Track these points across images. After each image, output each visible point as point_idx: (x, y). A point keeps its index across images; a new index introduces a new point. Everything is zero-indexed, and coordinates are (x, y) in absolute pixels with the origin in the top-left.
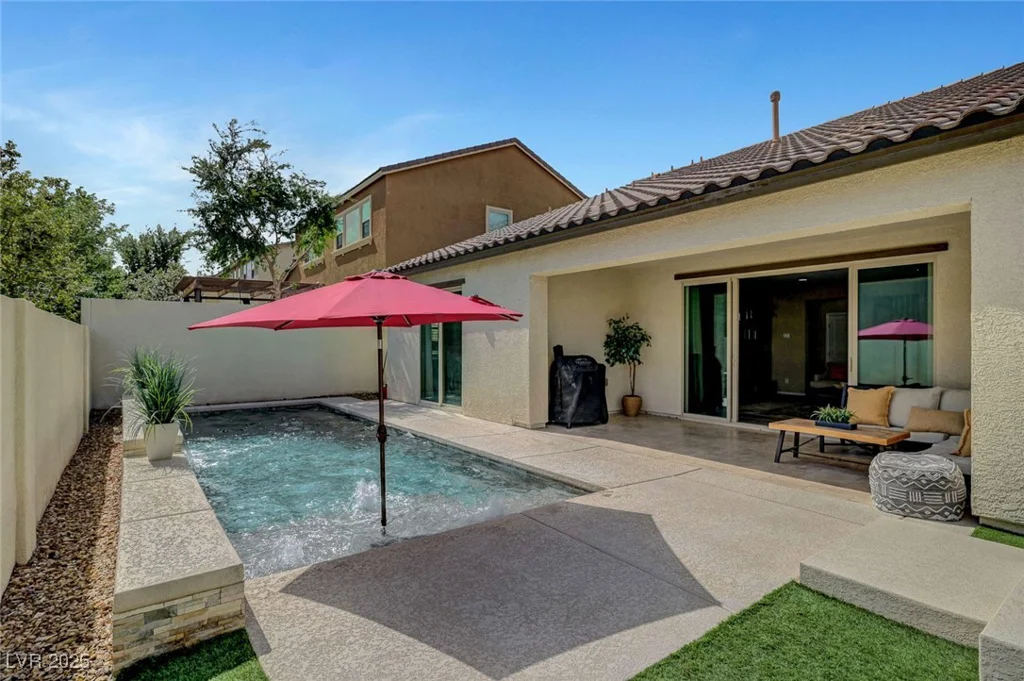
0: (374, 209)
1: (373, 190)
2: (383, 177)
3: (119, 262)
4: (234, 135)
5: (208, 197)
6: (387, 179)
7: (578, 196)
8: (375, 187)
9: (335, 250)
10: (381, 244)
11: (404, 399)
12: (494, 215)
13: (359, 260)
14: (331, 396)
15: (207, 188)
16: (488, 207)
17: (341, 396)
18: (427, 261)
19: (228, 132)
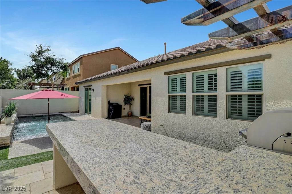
0: (80, 65)
1: (80, 60)
2: (82, 57)
3: (15, 76)
4: (41, 48)
5: (34, 63)
6: (83, 58)
7: (136, 61)
8: (80, 59)
9: (72, 75)
10: (82, 74)
11: (82, 113)
12: (112, 66)
13: (77, 78)
14: (66, 112)
15: (34, 61)
16: (111, 64)
17: (68, 112)
18: (92, 79)
19: (40, 47)
